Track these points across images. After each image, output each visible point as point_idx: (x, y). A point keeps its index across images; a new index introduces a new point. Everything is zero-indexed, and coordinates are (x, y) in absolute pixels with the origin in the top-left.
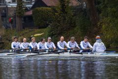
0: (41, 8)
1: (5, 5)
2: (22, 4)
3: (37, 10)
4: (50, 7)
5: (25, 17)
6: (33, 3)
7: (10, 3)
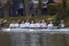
0: (51, 4)
1: (32, 2)
2: (41, 1)
3: (50, 5)
4: (57, 3)
5: (43, 9)
6: (47, 1)
7: (34, 1)
